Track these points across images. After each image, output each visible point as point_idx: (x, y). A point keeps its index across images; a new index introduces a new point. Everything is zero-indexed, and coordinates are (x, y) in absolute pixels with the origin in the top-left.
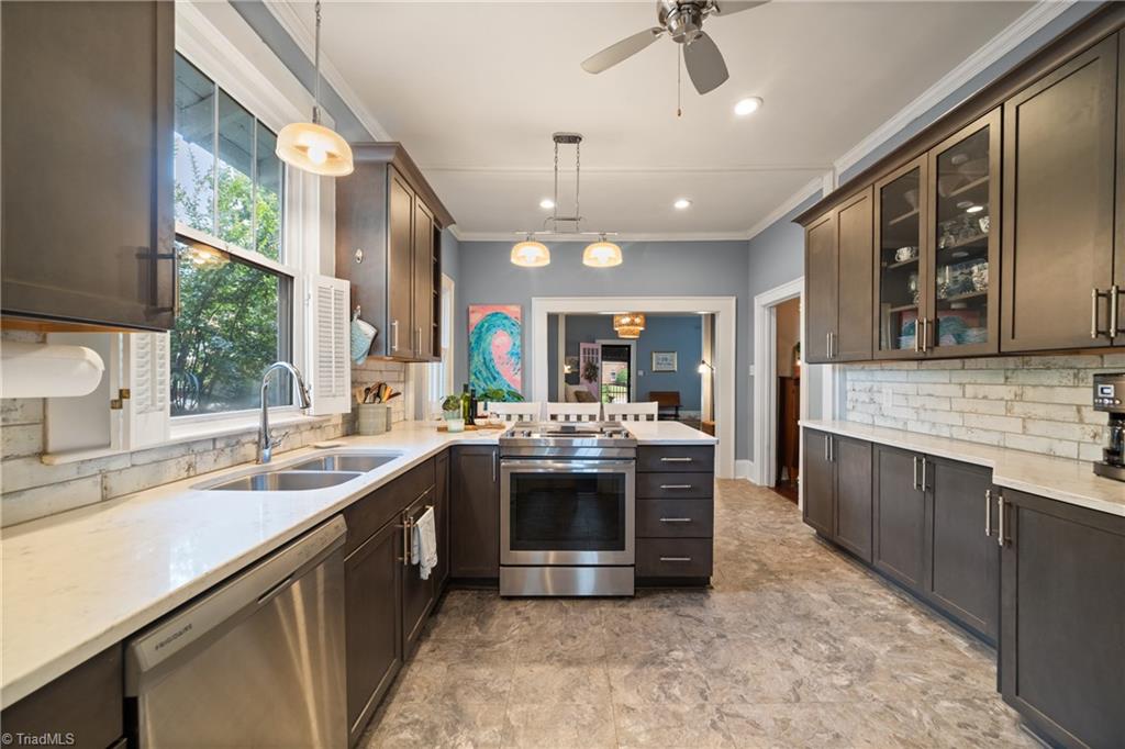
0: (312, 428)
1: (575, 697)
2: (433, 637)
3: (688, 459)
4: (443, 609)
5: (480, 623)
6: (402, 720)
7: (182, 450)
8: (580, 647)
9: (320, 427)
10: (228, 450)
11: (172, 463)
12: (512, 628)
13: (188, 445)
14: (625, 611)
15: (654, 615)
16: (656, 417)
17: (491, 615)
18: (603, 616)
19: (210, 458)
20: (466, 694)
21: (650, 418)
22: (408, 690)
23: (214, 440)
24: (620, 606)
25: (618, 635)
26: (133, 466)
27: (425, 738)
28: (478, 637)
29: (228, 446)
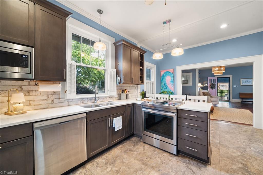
0: (110, 98)
1: (137, 173)
2: (124, 145)
3: (195, 116)
4: (130, 140)
5: (134, 146)
6: (105, 158)
7: (81, 99)
8: (150, 162)
9: (112, 98)
10: (90, 100)
11: (79, 101)
12: (139, 150)
13: (82, 99)
14: (171, 158)
15: (179, 164)
16: (206, 101)
17: (138, 145)
18: (163, 157)
19: (86, 101)
20: (119, 159)
21: (204, 101)
22: (111, 153)
23: (87, 98)
24: (171, 156)
25: (163, 163)
26: (73, 101)
27: (105, 163)
28: (131, 148)
29: (90, 99)
